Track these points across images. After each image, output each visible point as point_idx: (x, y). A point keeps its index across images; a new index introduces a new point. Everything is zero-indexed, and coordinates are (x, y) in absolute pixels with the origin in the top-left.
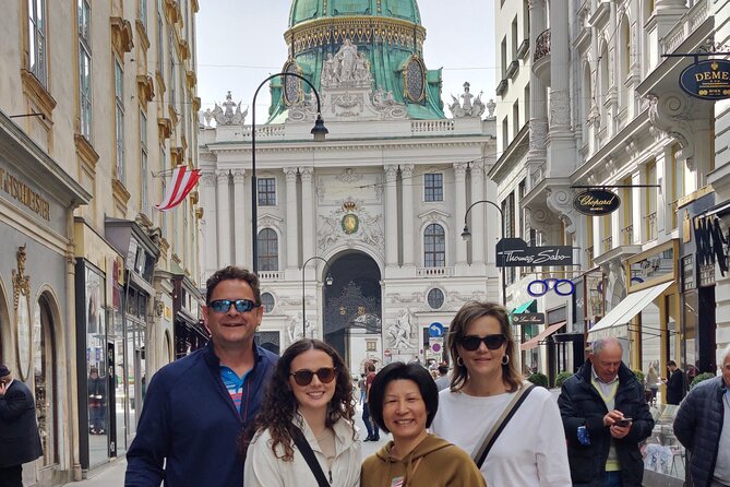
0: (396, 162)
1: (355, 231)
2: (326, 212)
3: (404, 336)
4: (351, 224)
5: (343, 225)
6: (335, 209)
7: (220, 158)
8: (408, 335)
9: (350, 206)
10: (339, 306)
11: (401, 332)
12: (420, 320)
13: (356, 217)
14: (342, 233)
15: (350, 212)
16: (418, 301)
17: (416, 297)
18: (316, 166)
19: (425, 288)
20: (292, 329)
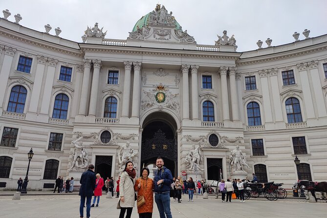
0: (189, 64)
1: (163, 101)
2: (147, 90)
3: (196, 162)
4: (161, 97)
5: (156, 97)
6: (152, 89)
7: (86, 54)
8: (198, 162)
9: (161, 88)
10: (152, 144)
11: (194, 160)
12: (205, 153)
13: (164, 94)
14: (155, 102)
15: (161, 91)
16: (203, 141)
17: (202, 138)
18: (143, 62)
19: (207, 133)
20: (121, 155)
